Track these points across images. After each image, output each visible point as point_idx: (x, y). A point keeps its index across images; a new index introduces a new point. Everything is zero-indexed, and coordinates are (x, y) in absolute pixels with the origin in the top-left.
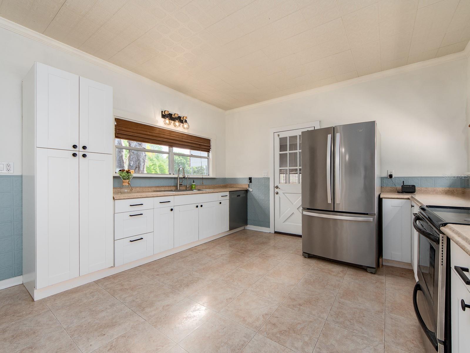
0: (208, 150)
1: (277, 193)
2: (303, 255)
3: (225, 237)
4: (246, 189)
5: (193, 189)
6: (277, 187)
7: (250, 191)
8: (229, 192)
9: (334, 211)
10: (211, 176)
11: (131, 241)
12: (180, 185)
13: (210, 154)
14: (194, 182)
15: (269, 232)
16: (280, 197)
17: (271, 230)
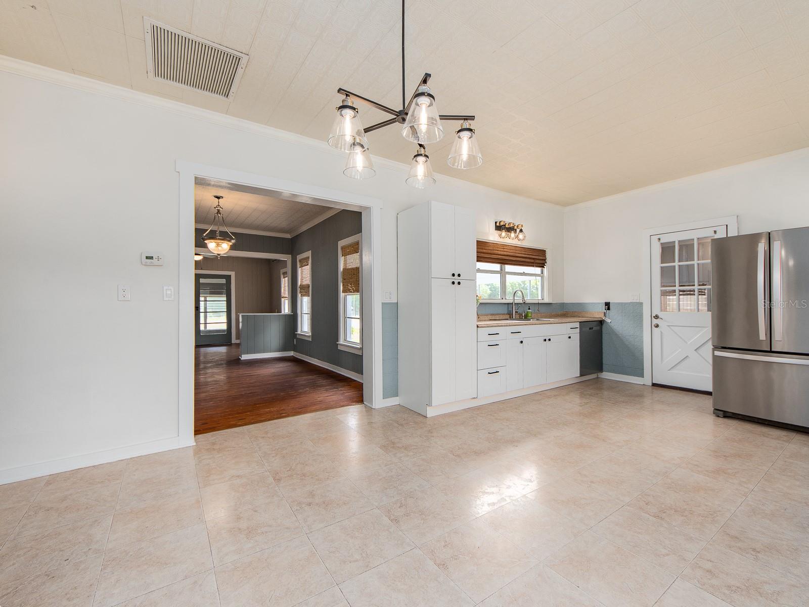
0: (542, 265)
1: (657, 326)
2: (714, 413)
3: (574, 385)
4: (600, 319)
5: (529, 318)
6: (657, 317)
7: (607, 323)
8: (580, 322)
9: (771, 352)
10: (546, 300)
11: (489, 373)
12: (516, 312)
13: (545, 270)
14: (529, 309)
15: (642, 384)
16: (661, 332)
17: (647, 380)
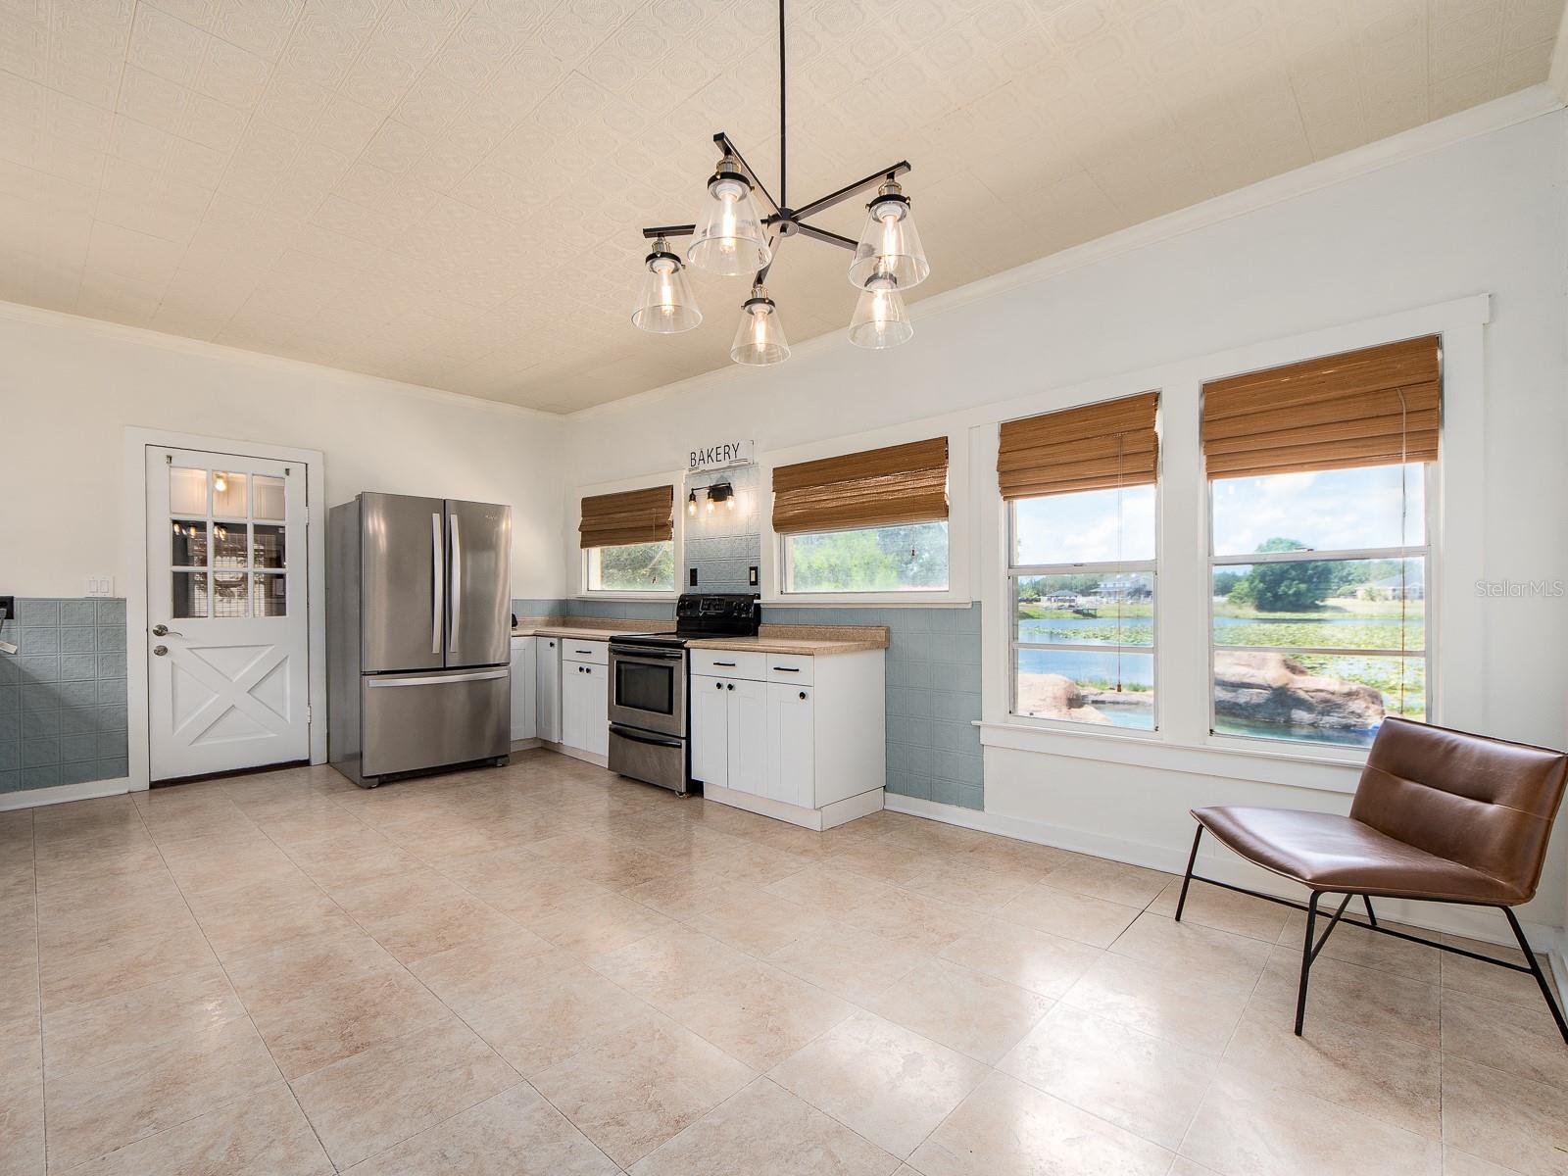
1: (162, 651)
6: (161, 631)
9: (445, 668)
15: (126, 791)
16: (173, 663)
17: (136, 781)
